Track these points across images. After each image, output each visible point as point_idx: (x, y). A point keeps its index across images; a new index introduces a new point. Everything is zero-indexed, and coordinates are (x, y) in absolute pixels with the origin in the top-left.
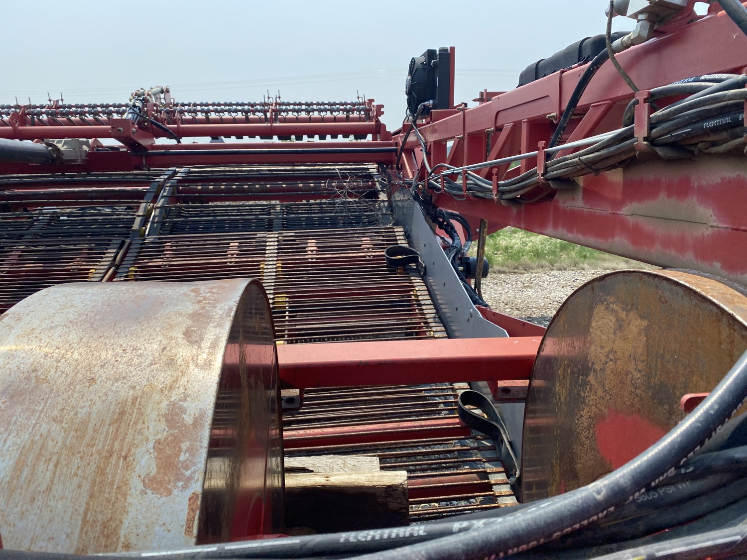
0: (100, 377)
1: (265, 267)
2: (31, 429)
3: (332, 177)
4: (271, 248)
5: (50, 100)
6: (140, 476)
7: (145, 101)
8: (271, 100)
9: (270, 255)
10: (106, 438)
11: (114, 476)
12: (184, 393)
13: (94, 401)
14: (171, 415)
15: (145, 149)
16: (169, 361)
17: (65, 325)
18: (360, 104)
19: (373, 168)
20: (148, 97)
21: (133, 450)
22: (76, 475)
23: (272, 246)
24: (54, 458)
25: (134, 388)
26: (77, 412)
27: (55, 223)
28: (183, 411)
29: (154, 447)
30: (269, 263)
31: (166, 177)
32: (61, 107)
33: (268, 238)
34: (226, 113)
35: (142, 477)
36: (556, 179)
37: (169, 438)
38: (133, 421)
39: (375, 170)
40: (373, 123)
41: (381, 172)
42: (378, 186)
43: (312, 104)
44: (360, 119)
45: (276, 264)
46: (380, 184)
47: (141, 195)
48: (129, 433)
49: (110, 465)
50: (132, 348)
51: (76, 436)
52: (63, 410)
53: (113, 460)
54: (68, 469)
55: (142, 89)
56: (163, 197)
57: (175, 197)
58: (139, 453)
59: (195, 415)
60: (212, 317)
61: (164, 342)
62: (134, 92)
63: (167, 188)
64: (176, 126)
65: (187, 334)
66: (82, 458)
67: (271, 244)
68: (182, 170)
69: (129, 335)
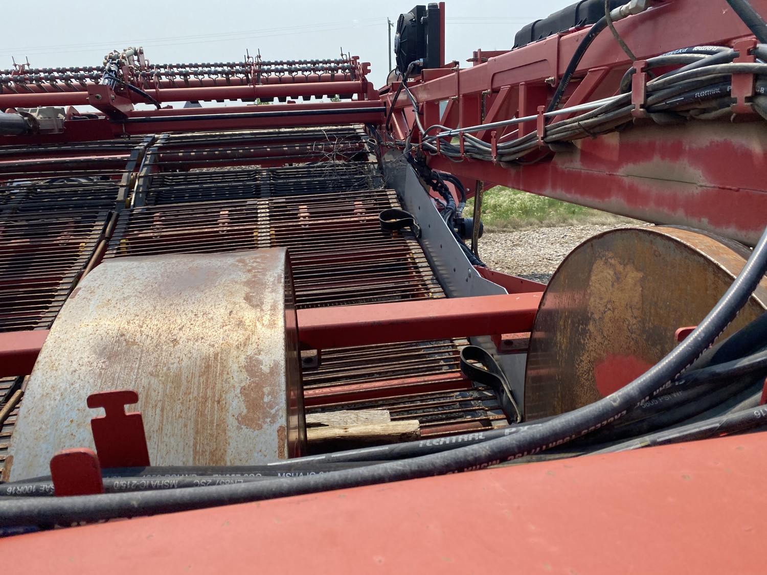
0: (181, 338)
1: (259, 235)
2: (133, 382)
3: (319, 138)
4: (263, 215)
5: (15, 65)
6: (233, 416)
7: (120, 65)
8: (251, 60)
9: (263, 223)
10: (198, 387)
11: (212, 415)
12: (257, 348)
13: (181, 358)
14: (250, 366)
15: (123, 116)
16: (238, 323)
17: (136, 296)
18: (344, 62)
19: (359, 128)
20: (123, 61)
21: (224, 396)
22: (180, 417)
23: (263, 213)
24: (160, 404)
25: (213, 346)
26: (169, 367)
27: (33, 196)
28: (260, 362)
29: (241, 393)
30: (263, 231)
31: (146, 144)
32: (27, 72)
33: (259, 205)
34: (206, 76)
35: (236, 416)
36: (556, 142)
37: (252, 385)
38: (219, 372)
39: (362, 131)
40: (359, 82)
41: (368, 132)
42: (366, 147)
43: (294, 63)
44: (345, 78)
45: (269, 232)
46: (368, 145)
47: (122, 164)
48: (217, 383)
49: (207, 408)
50: (202, 314)
51: (173, 386)
52: (156, 366)
53: (209, 404)
54: (173, 413)
55: (115, 51)
56: (145, 165)
57: (157, 165)
58: (229, 398)
59: (270, 365)
60: (265, 284)
61: (230, 307)
62: (108, 55)
63: (149, 156)
64: (154, 90)
65: (248, 299)
66: (182, 403)
67: (263, 211)
68: (161, 136)
69: (196, 302)
